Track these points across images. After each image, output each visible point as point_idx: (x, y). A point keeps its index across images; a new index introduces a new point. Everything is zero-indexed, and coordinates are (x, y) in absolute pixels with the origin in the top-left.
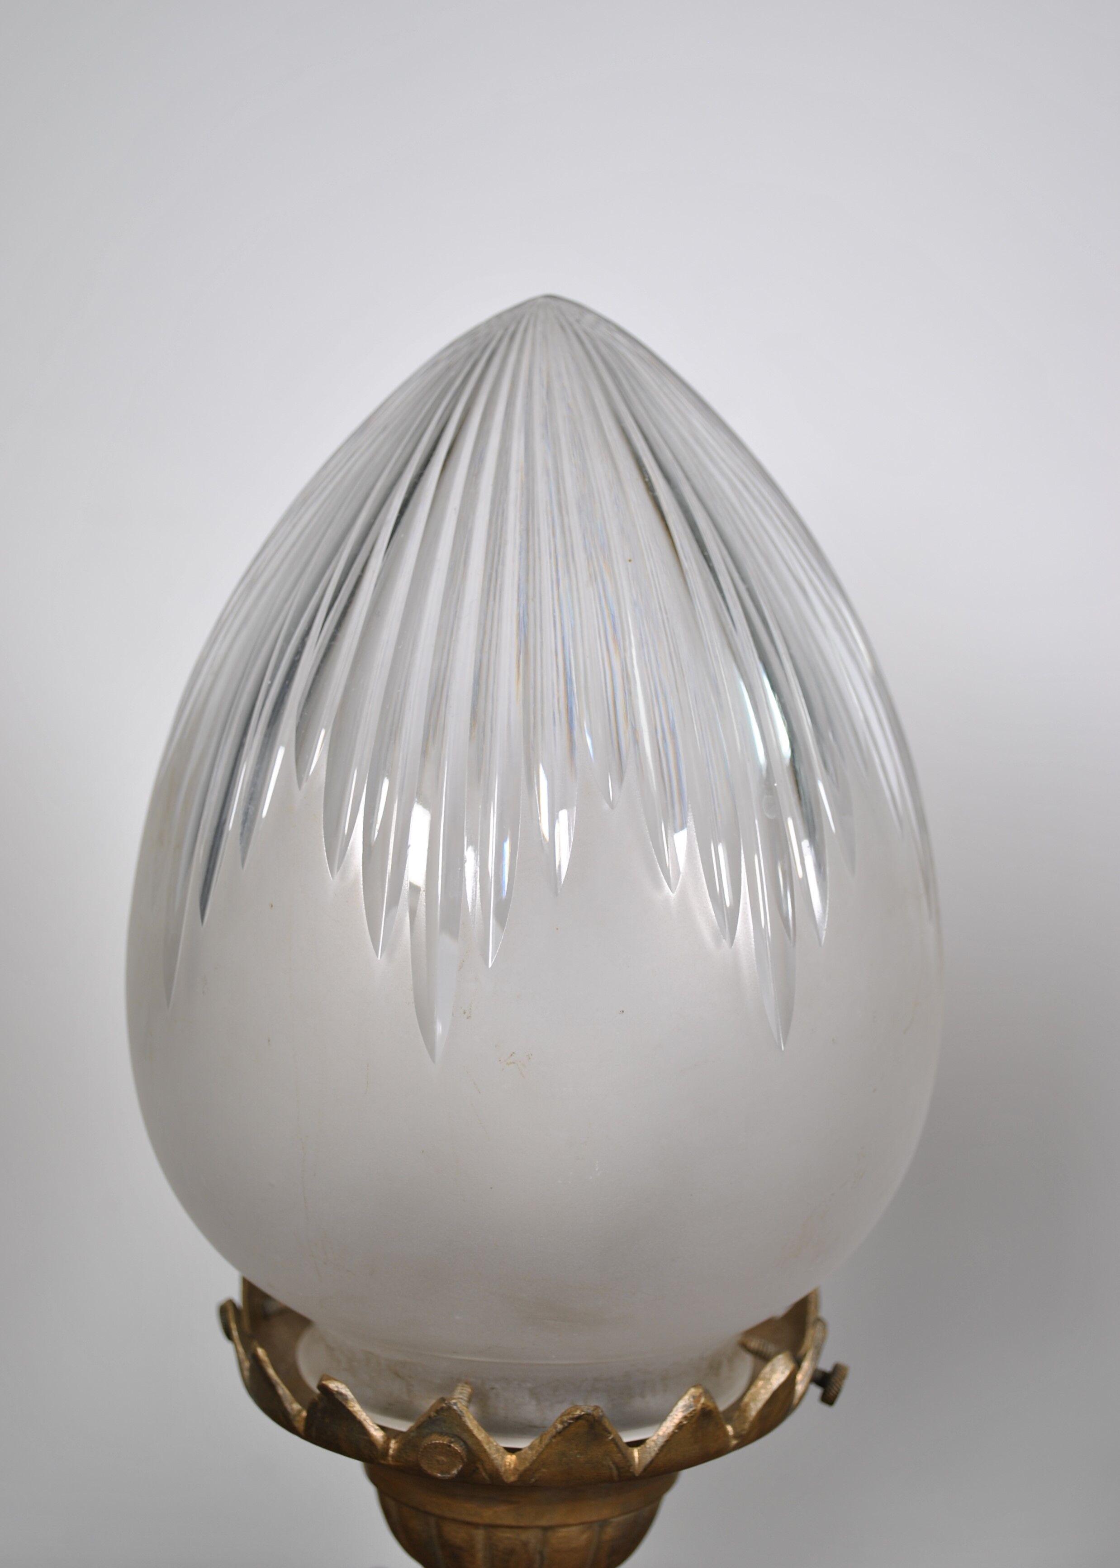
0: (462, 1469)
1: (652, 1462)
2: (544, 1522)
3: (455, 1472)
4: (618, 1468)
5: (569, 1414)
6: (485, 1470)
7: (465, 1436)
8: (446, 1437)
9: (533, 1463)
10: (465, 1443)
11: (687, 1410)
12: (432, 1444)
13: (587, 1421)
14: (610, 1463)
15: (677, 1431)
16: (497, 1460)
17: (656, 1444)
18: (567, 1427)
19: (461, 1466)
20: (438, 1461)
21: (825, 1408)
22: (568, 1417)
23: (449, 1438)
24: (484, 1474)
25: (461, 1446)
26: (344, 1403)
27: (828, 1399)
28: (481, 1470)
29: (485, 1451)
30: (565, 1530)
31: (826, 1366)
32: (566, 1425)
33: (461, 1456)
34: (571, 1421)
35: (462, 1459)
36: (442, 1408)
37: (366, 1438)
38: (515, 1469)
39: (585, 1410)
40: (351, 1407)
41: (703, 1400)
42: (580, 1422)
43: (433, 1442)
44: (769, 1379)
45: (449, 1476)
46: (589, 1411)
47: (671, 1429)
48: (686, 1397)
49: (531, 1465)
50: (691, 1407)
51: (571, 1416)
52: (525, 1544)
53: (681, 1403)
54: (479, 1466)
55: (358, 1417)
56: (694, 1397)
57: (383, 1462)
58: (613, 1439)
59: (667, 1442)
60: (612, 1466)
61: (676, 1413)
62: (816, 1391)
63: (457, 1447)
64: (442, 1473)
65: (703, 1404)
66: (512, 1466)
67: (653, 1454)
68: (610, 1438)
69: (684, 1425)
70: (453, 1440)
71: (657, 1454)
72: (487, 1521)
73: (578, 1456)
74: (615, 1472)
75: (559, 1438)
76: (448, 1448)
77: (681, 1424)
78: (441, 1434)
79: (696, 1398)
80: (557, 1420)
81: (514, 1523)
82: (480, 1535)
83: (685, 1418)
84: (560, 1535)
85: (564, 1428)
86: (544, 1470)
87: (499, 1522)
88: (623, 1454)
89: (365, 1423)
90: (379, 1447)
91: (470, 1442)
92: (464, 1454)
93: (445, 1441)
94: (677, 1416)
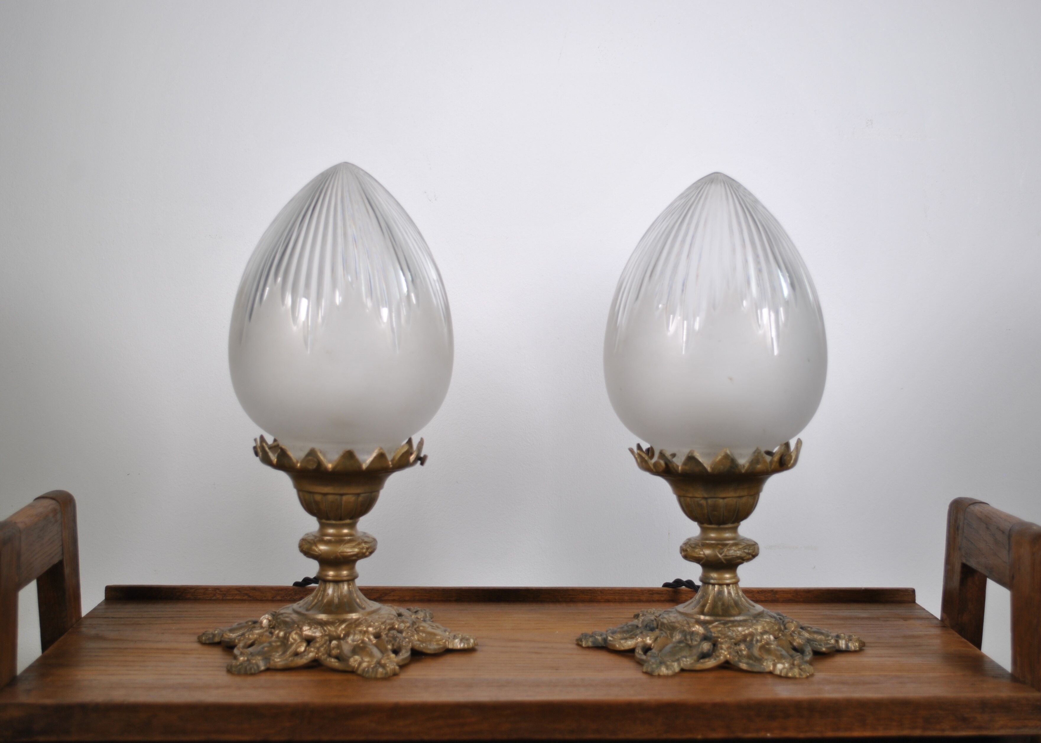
1: (368, 467)
2: (341, 492)
13: (349, 453)
15: (374, 459)
16: (326, 464)
17: (369, 462)
26: (287, 453)
30: (346, 496)
37: (292, 463)
38: (332, 467)
39: (349, 450)
42: (347, 453)
44: (401, 450)
45: (313, 468)
48: (376, 449)
49: (335, 465)
50: (378, 452)
51: (345, 452)
52: (336, 500)
53: (376, 451)
57: (296, 470)
58: (357, 459)
59: (372, 462)
60: (357, 467)
65: (381, 452)
66: (330, 467)
72: (326, 492)
73: (348, 463)
75: (343, 458)
77: (375, 457)
79: (379, 450)
80: (341, 453)
81: (332, 493)
82: (324, 498)
83: (376, 455)
84: (345, 498)
85: (344, 455)
86: (339, 468)
87: (329, 492)
89: (292, 459)
90: (295, 465)
94: (374, 454)
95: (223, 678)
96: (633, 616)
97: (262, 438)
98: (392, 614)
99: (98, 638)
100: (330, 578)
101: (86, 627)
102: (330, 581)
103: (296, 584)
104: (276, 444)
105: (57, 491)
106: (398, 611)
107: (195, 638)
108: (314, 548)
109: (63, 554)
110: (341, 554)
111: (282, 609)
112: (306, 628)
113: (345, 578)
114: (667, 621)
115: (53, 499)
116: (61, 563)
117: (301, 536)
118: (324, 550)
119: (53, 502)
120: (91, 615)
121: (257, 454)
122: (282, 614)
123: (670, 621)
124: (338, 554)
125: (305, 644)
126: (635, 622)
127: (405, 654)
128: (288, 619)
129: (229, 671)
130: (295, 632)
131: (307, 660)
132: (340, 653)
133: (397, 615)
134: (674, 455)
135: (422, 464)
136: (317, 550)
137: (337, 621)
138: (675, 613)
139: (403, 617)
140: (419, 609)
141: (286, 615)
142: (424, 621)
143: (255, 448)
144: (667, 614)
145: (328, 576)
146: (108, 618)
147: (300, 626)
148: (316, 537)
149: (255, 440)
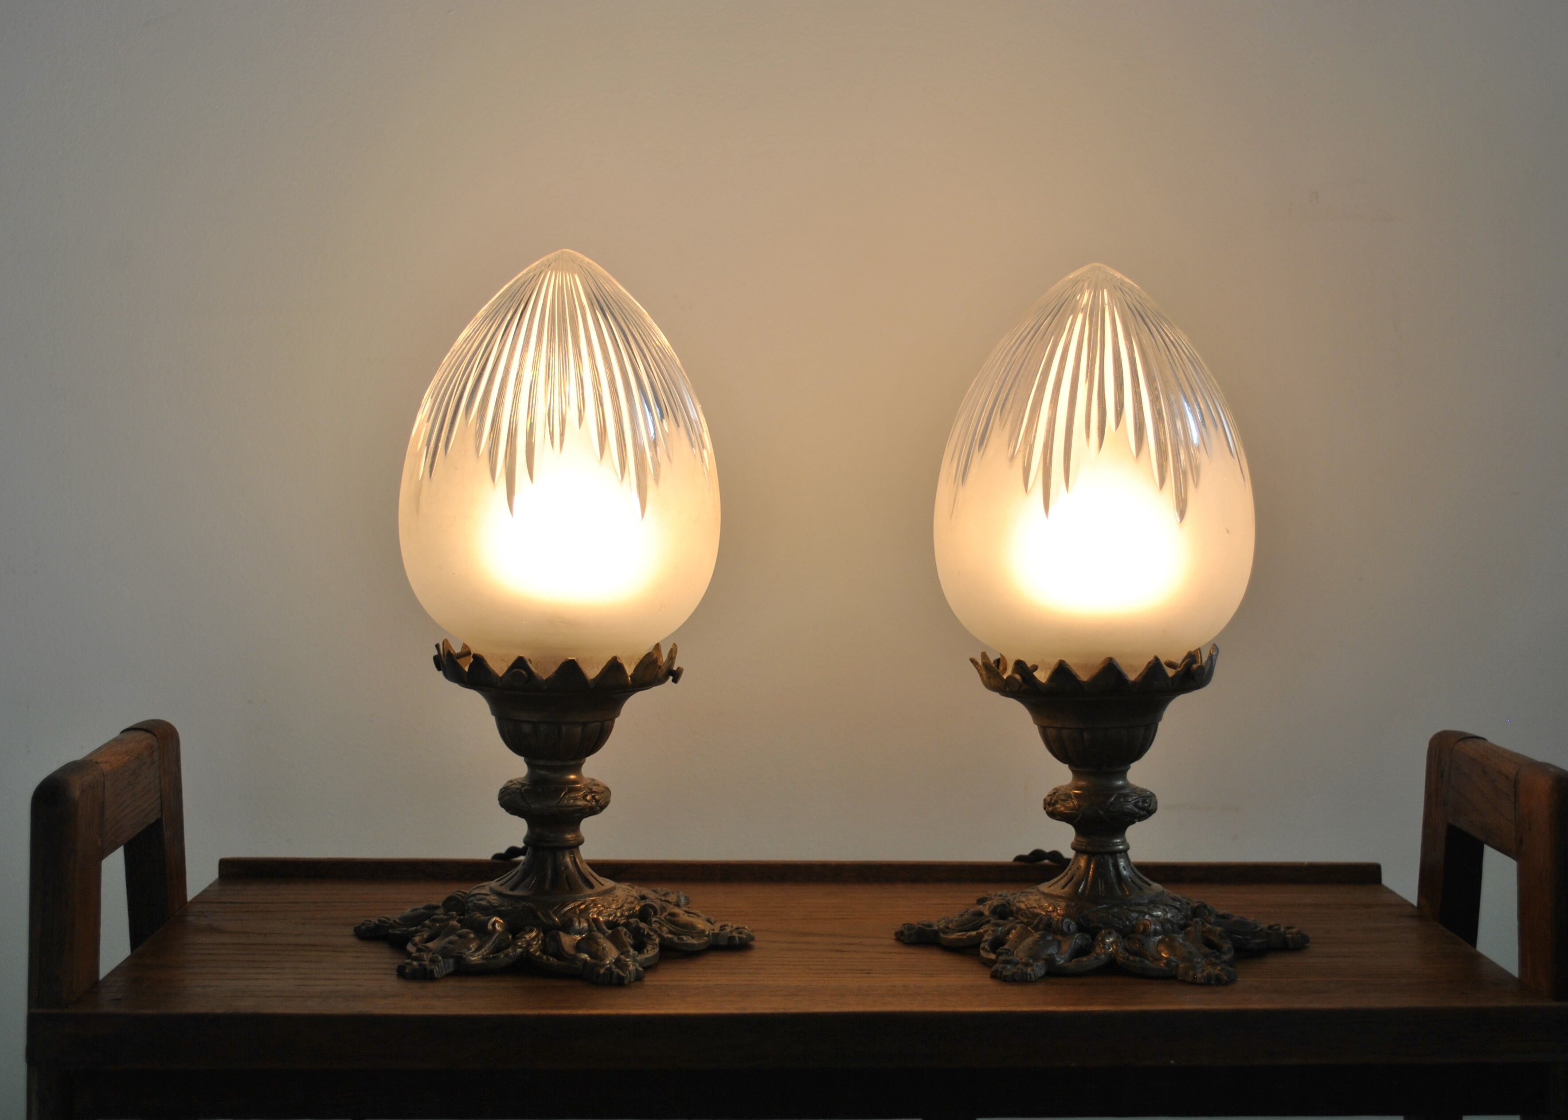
82: (534, 728)
95: (393, 983)
96: (975, 902)
97: (446, 643)
98: (632, 896)
99: (211, 930)
100: (543, 844)
101: (192, 915)
102: (543, 848)
103: (497, 856)
104: (467, 649)
105: (153, 721)
106: (641, 892)
107: (351, 930)
108: (521, 803)
109: (161, 810)
110: (559, 808)
111: (474, 889)
113: (565, 844)
114: (1026, 905)
115: (147, 731)
116: (159, 822)
117: (501, 784)
119: (148, 735)
120: (201, 898)
121: (439, 666)
122: (475, 895)
123: (1029, 906)
124: (556, 809)
125: (509, 937)
126: (980, 907)
127: (651, 952)
128: (483, 903)
129: (402, 973)
130: (494, 920)
131: (513, 957)
132: (558, 950)
133: (639, 898)
134: (1035, 668)
135: (675, 681)
138: (1036, 895)
139: (647, 900)
140: (668, 891)
141: (481, 896)
142: (678, 905)
143: (436, 658)
144: (1025, 896)
145: (542, 841)
146: (225, 903)
148: (523, 785)
149: (437, 646)
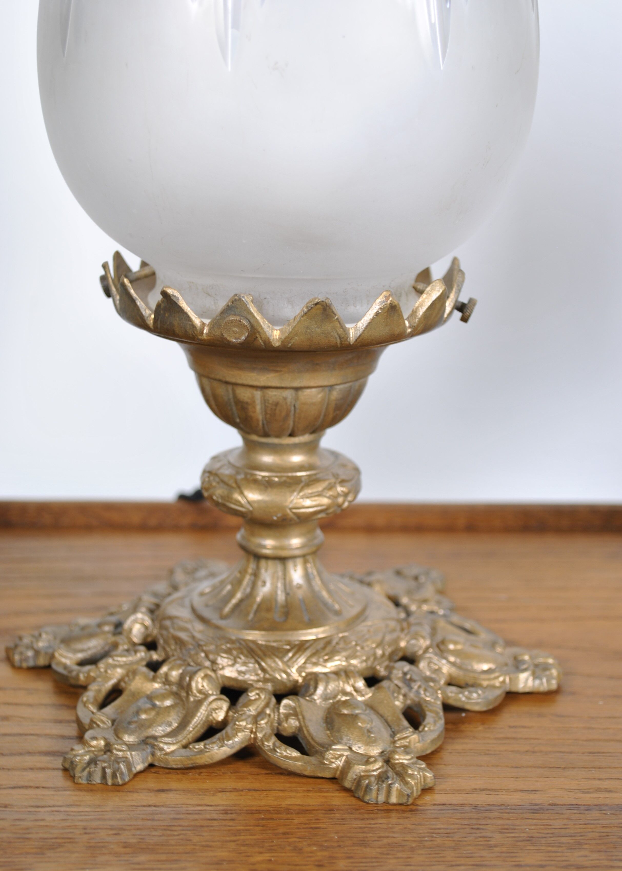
0: (248, 336)
1: (360, 336)
2: (296, 384)
3: (243, 338)
4: (340, 338)
5: (311, 302)
6: (261, 338)
7: (249, 317)
8: (238, 316)
9: (290, 333)
10: (249, 321)
11: (381, 304)
12: (229, 320)
13: (322, 305)
14: (336, 334)
15: (375, 317)
16: (268, 332)
17: (363, 325)
18: (310, 310)
19: (247, 334)
20: (233, 331)
21: (463, 323)
22: (311, 304)
23: (240, 317)
24: (261, 341)
25: (247, 322)
26: (176, 301)
27: (465, 319)
28: (259, 338)
29: (261, 326)
30: (309, 391)
31: (464, 299)
32: (309, 308)
33: (247, 328)
34: (313, 306)
35: (248, 330)
36: (235, 300)
37: (190, 323)
38: (280, 338)
39: (321, 299)
40: (181, 304)
41: (391, 299)
42: (318, 306)
43: (230, 319)
44: (430, 294)
45: (240, 341)
46: (323, 300)
47: (371, 317)
48: (381, 297)
49: (289, 335)
50: (384, 303)
51: (312, 303)
52: (285, 399)
53: (379, 300)
54: (258, 336)
55: (185, 310)
56: (385, 297)
57: (200, 337)
58: (337, 319)
59: (369, 323)
60: (337, 336)
61: (375, 306)
62: (458, 315)
63: (245, 322)
64: (236, 339)
65: (391, 301)
66: (277, 337)
67: (361, 331)
68: (336, 318)
69: (380, 313)
70: (242, 318)
71: (364, 331)
72: (262, 384)
73: (317, 329)
74: (338, 341)
75: (305, 317)
76: (239, 323)
77: (378, 313)
78: (235, 315)
79: (387, 298)
80: (304, 306)
81: (278, 385)
82: (258, 394)
83: (381, 309)
84: (305, 393)
85: (309, 310)
86: (296, 338)
87: (269, 384)
88: (343, 329)
89: (189, 314)
90: (198, 328)
91: (252, 321)
92: (249, 326)
93: (238, 318)
94: (376, 308)
97: (118, 257)
100: (267, 552)
102: (267, 558)
103: (183, 498)
104: (147, 271)
108: (237, 496)
110: (295, 511)
112: (223, 661)
113: (297, 552)
118: (258, 502)
121: (108, 293)
124: (288, 511)
125: (225, 706)
127: (433, 723)
128: (183, 636)
130: (201, 674)
131: (232, 748)
132: (300, 729)
136: (243, 501)
137: (288, 647)
143: (103, 279)
145: (264, 547)
147: (211, 657)
149: (105, 266)
